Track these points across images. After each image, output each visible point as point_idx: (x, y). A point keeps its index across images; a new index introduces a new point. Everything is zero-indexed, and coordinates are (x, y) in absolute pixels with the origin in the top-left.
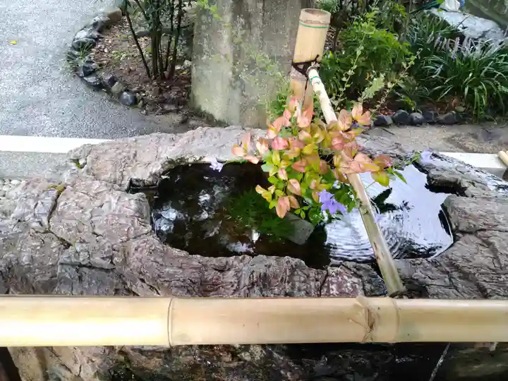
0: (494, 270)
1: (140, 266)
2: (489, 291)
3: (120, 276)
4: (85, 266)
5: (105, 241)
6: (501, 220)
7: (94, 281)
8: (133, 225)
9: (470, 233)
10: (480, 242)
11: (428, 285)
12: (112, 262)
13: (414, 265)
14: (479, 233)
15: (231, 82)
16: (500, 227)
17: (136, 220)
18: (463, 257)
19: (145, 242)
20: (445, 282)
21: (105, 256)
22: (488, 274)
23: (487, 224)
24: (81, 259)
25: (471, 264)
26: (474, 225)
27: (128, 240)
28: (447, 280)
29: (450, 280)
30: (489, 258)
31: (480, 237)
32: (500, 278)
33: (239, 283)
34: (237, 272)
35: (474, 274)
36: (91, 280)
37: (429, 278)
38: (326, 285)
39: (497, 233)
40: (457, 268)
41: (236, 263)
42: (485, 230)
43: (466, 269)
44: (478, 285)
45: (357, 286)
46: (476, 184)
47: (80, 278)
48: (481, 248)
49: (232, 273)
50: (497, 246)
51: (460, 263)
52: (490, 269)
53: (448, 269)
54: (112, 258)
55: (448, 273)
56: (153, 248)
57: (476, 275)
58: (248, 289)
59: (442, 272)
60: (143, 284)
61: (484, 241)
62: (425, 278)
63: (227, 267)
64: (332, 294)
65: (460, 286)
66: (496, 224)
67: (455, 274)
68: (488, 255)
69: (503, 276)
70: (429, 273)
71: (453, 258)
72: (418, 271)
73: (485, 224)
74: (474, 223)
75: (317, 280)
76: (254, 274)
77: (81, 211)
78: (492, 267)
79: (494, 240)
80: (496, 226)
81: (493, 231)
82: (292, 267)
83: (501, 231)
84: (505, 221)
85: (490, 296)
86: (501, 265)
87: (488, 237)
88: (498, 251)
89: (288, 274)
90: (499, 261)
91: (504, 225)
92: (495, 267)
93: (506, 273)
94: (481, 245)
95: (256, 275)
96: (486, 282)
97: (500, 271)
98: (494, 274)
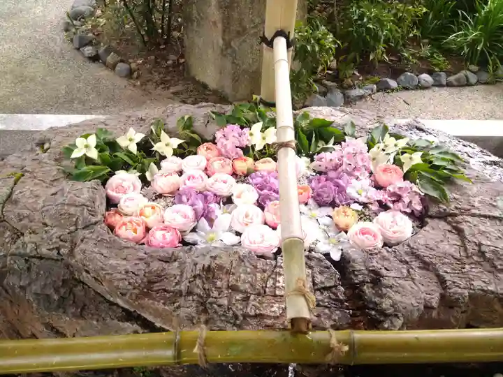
0: (458, 260)
1: (83, 258)
2: (448, 283)
3: (68, 266)
4: (33, 257)
5: (53, 232)
6: (476, 204)
7: (42, 272)
8: (82, 214)
9: (439, 218)
10: (449, 228)
11: (383, 277)
12: (59, 253)
13: (371, 254)
14: (450, 219)
15: (222, 50)
16: (474, 211)
17: (86, 210)
18: (426, 246)
19: (92, 232)
20: (402, 273)
21: (52, 247)
22: (451, 264)
23: (459, 209)
24: (28, 251)
25: (433, 253)
26: (445, 210)
27: (77, 229)
28: (405, 271)
29: (409, 272)
30: (456, 246)
31: (449, 223)
32: (464, 268)
33: (181, 275)
34: (181, 264)
35: (436, 264)
36: (39, 271)
37: (385, 268)
38: (274, 276)
39: (469, 219)
40: (418, 257)
41: (181, 254)
42: (455, 215)
43: (427, 259)
44: (438, 276)
47: (29, 269)
48: (449, 235)
49: (176, 264)
50: (467, 233)
51: (422, 252)
52: (456, 259)
53: (407, 259)
54: (58, 249)
55: (407, 263)
56: (99, 239)
57: (437, 266)
58: (190, 282)
59: (401, 261)
60: (88, 275)
61: (453, 227)
62: (380, 269)
63: (173, 258)
64: (278, 287)
65: (417, 277)
66: (469, 207)
67: (415, 264)
68: (455, 242)
70: (386, 264)
71: (415, 247)
72: (374, 261)
73: (456, 208)
74: (445, 207)
75: (264, 271)
76: (198, 266)
77: (34, 200)
78: (457, 255)
79: (464, 226)
80: (469, 210)
81: (464, 216)
82: (239, 257)
83: (473, 215)
84: (480, 205)
85: (449, 289)
86: (467, 254)
87: (458, 222)
88: (467, 239)
89: (234, 266)
90: (466, 250)
91: (478, 209)
92: (461, 256)
93: (472, 263)
94: (449, 231)
95: (199, 266)
96: (447, 273)
97: (465, 260)
98: (458, 264)
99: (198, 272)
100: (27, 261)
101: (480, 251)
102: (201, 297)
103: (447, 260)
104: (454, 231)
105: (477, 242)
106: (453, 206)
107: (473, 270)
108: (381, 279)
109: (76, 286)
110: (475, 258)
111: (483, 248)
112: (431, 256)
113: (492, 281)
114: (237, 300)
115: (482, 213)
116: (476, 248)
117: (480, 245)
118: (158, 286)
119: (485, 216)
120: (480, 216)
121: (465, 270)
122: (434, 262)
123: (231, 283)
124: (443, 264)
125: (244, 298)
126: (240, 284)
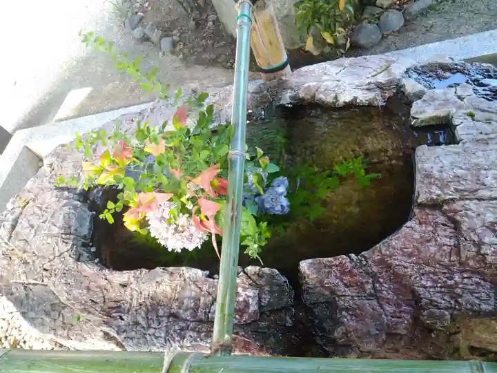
0: (445, 267)
2: (424, 301)
4: (30, 284)
5: (38, 261)
6: (489, 181)
8: (57, 243)
9: (433, 206)
10: (443, 219)
11: (339, 296)
13: (329, 267)
14: (446, 207)
16: (484, 193)
17: (60, 238)
19: (62, 262)
20: (364, 289)
21: (36, 277)
22: (434, 273)
23: (462, 190)
25: (413, 259)
27: (54, 258)
28: (369, 287)
29: (374, 287)
30: (445, 247)
31: (444, 213)
32: (452, 279)
33: (131, 303)
34: (132, 289)
35: (411, 276)
36: (34, 297)
37: (345, 285)
43: (400, 270)
44: (412, 293)
45: (251, 301)
47: (27, 295)
50: (464, 227)
51: (396, 259)
52: (441, 265)
53: (376, 269)
54: (42, 277)
56: (68, 268)
57: (413, 278)
58: (136, 311)
61: (449, 218)
62: (337, 286)
63: (130, 282)
65: (384, 294)
66: (478, 186)
69: (456, 276)
73: (457, 190)
74: (439, 192)
75: (210, 294)
78: (446, 261)
79: (462, 217)
80: (476, 191)
81: (468, 202)
82: (186, 280)
83: (481, 199)
84: (494, 181)
85: (424, 309)
86: (460, 257)
87: (456, 212)
88: (463, 236)
89: (178, 291)
90: (458, 254)
91: (490, 188)
92: (450, 261)
93: (465, 271)
94: (442, 224)
95: (145, 294)
96: (425, 287)
97: (456, 267)
98: (445, 273)
99: (142, 300)
100: (25, 288)
101: (478, 252)
102: (143, 328)
103: (432, 269)
104: (449, 224)
105: (477, 239)
106: (452, 189)
107: (466, 281)
108: (337, 299)
109: (63, 308)
110: (471, 263)
111: (485, 250)
112: (406, 265)
114: (175, 330)
116: (474, 249)
117: (480, 244)
118: (116, 312)
120: (491, 198)
121: (452, 282)
122: (409, 273)
123: (173, 311)
124: (423, 274)
125: (183, 327)
126: (181, 311)
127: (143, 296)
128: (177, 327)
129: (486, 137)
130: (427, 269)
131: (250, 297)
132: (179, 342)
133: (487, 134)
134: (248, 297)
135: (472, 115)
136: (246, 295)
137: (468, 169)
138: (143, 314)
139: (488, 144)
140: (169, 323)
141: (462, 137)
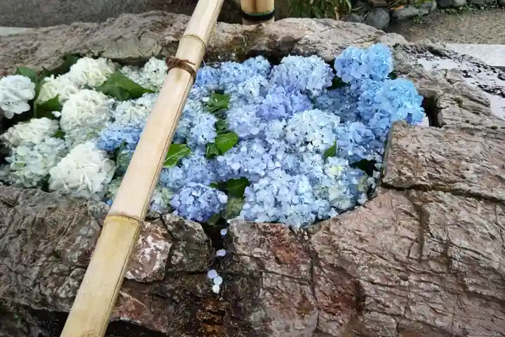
0: (402, 264)
2: (368, 301)
6: (469, 174)
9: (399, 189)
10: (407, 207)
11: (267, 272)
14: (414, 193)
16: (460, 185)
22: (387, 269)
23: (436, 178)
25: (364, 245)
26: (409, 178)
28: (305, 268)
29: (311, 271)
30: (406, 240)
31: (411, 199)
32: (406, 280)
35: (358, 265)
37: (277, 260)
39: (446, 197)
43: (347, 255)
44: (356, 286)
45: (159, 255)
46: (466, 102)
48: (402, 219)
50: (432, 220)
51: (345, 241)
52: (397, 260)
57: (360, 269)
61: (414, 205)
62: (268, 259)
65: (321, 282)
66: (454, 178)
69: (412, 278)
70: (281, 252)
71: (336, 232)
73: (430, 177)
78: (403, 257)
79: (432, 209)
80: (452, 182)
81: (441, 193)
82: (86, 213)
83: (456, 193)
84: (475, 176)
85: (367, 311)
86: (421, 255)
87: (425, 201)
88: (429, 231)
89: (72, 224)
90: (421, 249)
91: (470, 182)
92: (408, 257)
93: (424, 273)
94: (406, 213)
95: (29, 220)
96: (373, 283)
97: (415, 267)
98: (399, 271)
99: (23, 227)
101: (444, 254)
103: (384, 263)
104: (414, 214)
105: (445, 238)
106: (425, 174)
107: (422, 285)
108: (264, 274)
110: (433, 265)
111: (453, 252)
112: (356, 251)
113: (451, 310)
114: (52, 274)
115: (475, 190)
116: (440, 249)
117: (447, 245)
119: (478, 197)
120: (469, 194)
121: (407, 283)
122: (357, 262)
123: (58, 248)
124: (372, 266)
125: (64, 271)
126: (68, 250)
127: (25, 222)
128: (55, 270)
129: (472, 127)
130: (380, 261)
131: (160, 250)
132: (52, 288)
133: (473, 124)
134: (157, 249)
135: (459, 102)
136: (155, 246)
137: (447, 156)
138: (18, 244)
139: (473, 134)
140: (46, 263)
141: (446, 121)
